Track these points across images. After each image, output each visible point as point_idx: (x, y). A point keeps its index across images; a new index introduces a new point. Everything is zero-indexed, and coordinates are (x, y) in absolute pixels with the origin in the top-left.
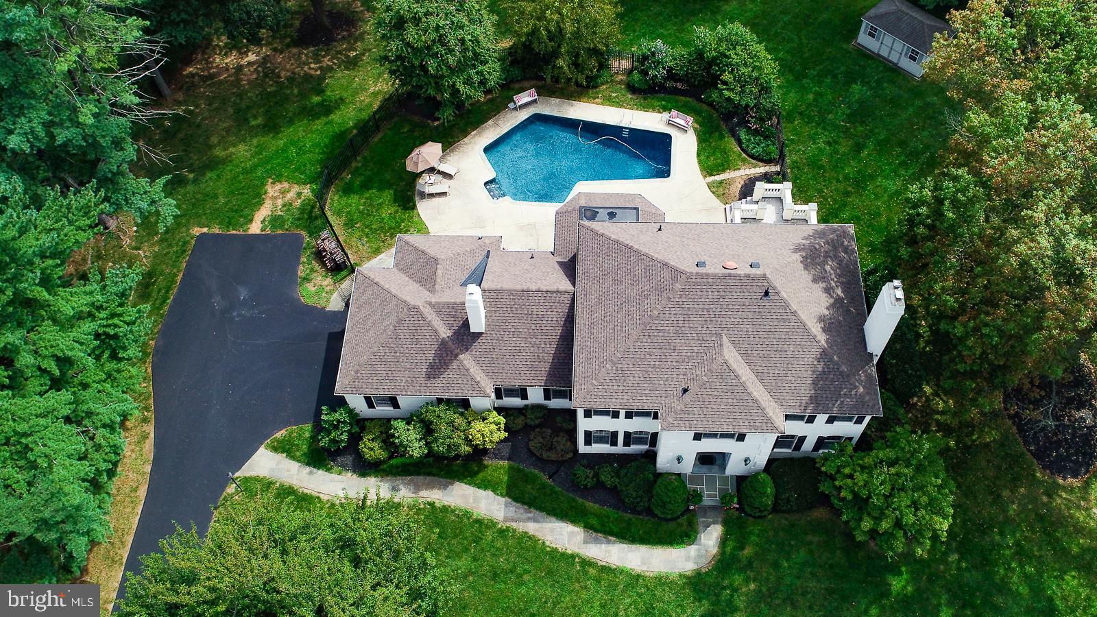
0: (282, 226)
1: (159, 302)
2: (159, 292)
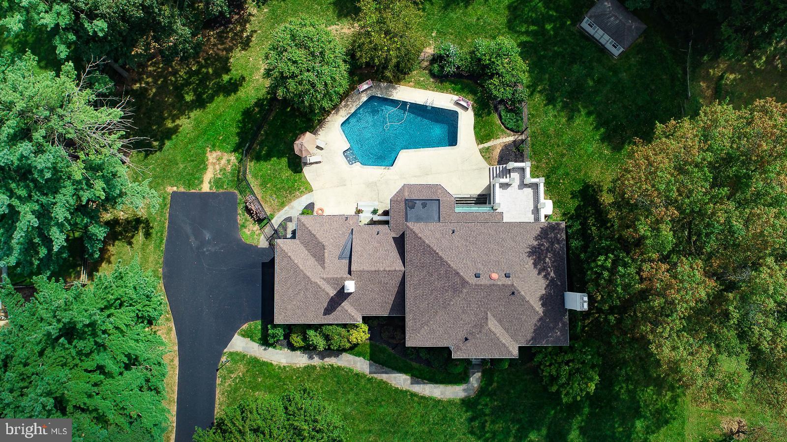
0: (222, 187)
1: (158, 241)
2: (157, 234)
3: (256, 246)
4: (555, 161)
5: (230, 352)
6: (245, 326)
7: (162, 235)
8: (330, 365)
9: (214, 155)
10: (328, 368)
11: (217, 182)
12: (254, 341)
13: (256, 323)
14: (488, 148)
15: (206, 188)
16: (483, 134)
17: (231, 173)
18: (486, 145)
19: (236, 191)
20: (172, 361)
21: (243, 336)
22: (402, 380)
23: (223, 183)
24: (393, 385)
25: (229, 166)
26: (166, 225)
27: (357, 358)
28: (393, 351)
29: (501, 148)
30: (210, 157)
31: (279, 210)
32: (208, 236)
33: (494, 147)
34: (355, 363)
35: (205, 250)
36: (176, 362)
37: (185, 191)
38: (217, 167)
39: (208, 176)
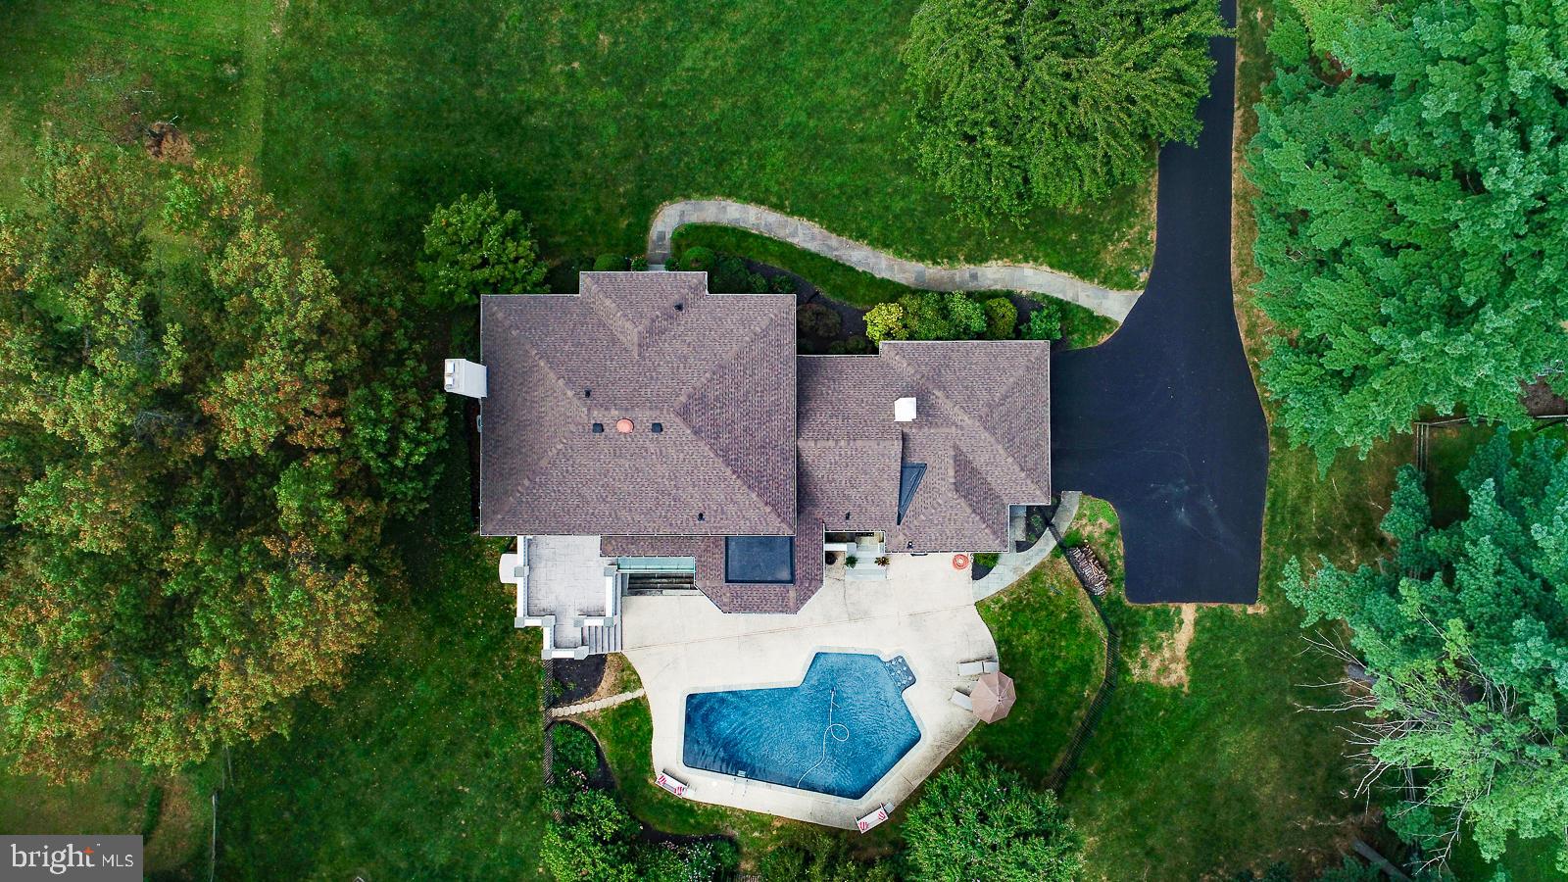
0: (1157, 613)
1: (1280, 504)
2: (1283, 518)
3: (1085, 493)
4: (491, 662)
5: (1132, 289)
6: (1104, 338)
7: (1273, 518)
8: (939, 264)
9: (1173, 678)
10: (942, 258)
11: (1167, 623)
12: (1086, 310)
13: (1083, 344)
14: (624, 689)
15: (1189, 612)
16: (634, 720)
17: (1140, 641)
18: (628, 696)
19: (1128, 603)
20: (1243, 274)
21: (1107, 320)
22: (800, 235)
23: (1155, 621)
24: (817, 226)
25: (1143, 655)
26: (1264, 538)
27: (886, 275)
28: (818, 288)
29: (599, 689)
30: (1182, 673)
31: (1042, 565)
32: (1182, 515)
33: (611, 693)
34: (891, 268)
35: (1187, 488)
36: (1235, 271)
37: (1230, 605)
38: (1167, 654)
39: (1184, 636)
